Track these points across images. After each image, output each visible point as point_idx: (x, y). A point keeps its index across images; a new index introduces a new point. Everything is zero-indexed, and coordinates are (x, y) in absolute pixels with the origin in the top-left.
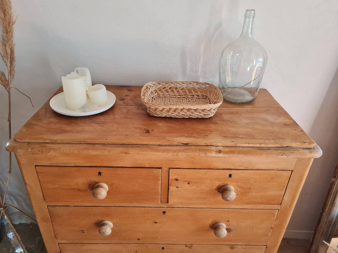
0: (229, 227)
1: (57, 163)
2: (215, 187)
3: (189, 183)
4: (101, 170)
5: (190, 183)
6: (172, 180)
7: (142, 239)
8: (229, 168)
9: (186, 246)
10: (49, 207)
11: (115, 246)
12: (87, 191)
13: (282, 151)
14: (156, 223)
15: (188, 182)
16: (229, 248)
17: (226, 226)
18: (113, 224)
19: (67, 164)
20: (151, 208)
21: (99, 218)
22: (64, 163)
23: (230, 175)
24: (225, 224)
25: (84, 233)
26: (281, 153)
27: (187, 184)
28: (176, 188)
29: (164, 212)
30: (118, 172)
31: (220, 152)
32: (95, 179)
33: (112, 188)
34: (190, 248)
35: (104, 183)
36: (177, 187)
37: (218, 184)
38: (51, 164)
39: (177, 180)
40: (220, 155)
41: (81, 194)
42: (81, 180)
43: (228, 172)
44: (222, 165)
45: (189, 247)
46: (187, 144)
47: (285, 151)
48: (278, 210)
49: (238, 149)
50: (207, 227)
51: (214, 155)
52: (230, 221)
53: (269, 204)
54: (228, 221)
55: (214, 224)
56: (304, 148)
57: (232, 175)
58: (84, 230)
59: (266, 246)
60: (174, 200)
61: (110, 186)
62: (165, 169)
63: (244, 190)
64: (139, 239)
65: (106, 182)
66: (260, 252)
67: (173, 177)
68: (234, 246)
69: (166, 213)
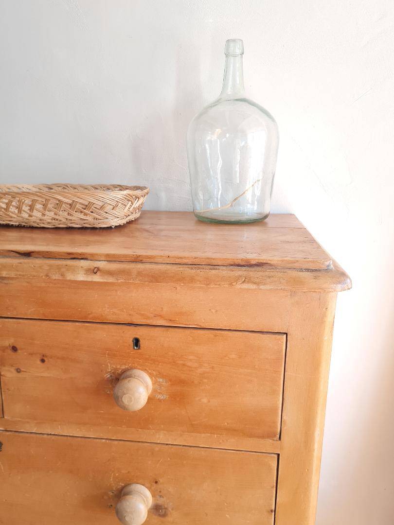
0: (161, 501)
2: (107, 376)
3: (43, 361)
5: (45, 359)
6: (4, 349)
8: (128, 320)
13: (245, 273)
15: (41, 357)
17: (153, 496)
23: (137, 342)
24: (149, 489)
26: (240, 276)
27: (39, 362)
28: (15, 372)
31: (95, 271)
36: (18, 371)
37: (111, 366)
39: (14, 349)
40: (97, 278)
43: (131, 333)
44: (114, 313)
46: (28, 254)
47: (253, 273)
48: (278, 455)
49: (140, 266)
50: (106, 497)
51: (81, 277)
52: (161, 480)
53: (251, 436)
54: (156, 482)
55: (123, 488)
56: (301, 270)
57: (141, 342)
60: (14, 408)
63: (176, 387)
67: (4, 342)
69: (3, 448)
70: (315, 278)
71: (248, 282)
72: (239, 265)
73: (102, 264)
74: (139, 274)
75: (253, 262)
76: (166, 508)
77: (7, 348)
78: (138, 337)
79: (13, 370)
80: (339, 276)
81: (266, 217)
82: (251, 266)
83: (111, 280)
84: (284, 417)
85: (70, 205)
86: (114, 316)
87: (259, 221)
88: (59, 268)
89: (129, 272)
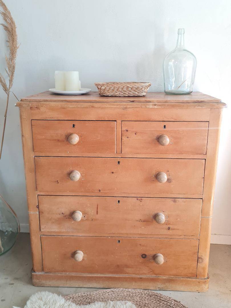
0: (169, 177)
1: (46, 118)
2: (155, 138)
3: (136, 134)
4: (75, 123)
6: (124, 131)
7: (102, 190)
8: (163, 120)
9: (137, 199)
10: (35, 157)
11: (81, 199)
12: (63, 141)
14: (113, 173)
15: (135, 133)
16: (173, 202)
17: (167, 176)
18: (81, 174)
19: (52, 118)
21: (71, 168)
22: (50, 118)
23: (165, 126)
24: (166, 174)
25: (59, 184)
26: (197, 105)
27: (134, 134)
29: (119, 162)
30: (86, 124)
31: (155, 105)
32: (70, 131)
33: (81, 139)
34: (141, 201)
35: (76, 134)
36: (128, 137)
37: (157, 134)
38: (41, 118)
39: (127, 131)
40: (156, 107)
41: (60, 144)
42: (61, 132)
43: (163, 124)
45: (139, 200)
46: (133, 101)
47: (200, 104)
48: (205, 159)
49: (167, 103)
50: (152, 178)
51: (151, 107)
52: (170, 171)
53: (197, 154)
54: (168, 171)
56: (213, 103)
58: (59, 180)
59: (202, 199)
60: (125, 150)
61: (80, 136)
62: (119, 121)
63: (176, 140)
64: (100, 191)
65: (78, 134)
66: (198, 205)
67: (124, 129)
68: (176, 199)
69: (120, 163)
70: (218, 104)
71: (199, 106)
72: (195, 102)
73: (156, 103)
74: (168, 105)
75: (200, 101)
76: (171, 180)
77: (125, 130)
78: (165, 125)
79: (126, 137)
80: (224, 104)
81: (191, 92)
83: (160, 107)
84: (207, 147)
86: (159, 119)
87: (189, 94)
88: (144, 104)
89: (165, 105)
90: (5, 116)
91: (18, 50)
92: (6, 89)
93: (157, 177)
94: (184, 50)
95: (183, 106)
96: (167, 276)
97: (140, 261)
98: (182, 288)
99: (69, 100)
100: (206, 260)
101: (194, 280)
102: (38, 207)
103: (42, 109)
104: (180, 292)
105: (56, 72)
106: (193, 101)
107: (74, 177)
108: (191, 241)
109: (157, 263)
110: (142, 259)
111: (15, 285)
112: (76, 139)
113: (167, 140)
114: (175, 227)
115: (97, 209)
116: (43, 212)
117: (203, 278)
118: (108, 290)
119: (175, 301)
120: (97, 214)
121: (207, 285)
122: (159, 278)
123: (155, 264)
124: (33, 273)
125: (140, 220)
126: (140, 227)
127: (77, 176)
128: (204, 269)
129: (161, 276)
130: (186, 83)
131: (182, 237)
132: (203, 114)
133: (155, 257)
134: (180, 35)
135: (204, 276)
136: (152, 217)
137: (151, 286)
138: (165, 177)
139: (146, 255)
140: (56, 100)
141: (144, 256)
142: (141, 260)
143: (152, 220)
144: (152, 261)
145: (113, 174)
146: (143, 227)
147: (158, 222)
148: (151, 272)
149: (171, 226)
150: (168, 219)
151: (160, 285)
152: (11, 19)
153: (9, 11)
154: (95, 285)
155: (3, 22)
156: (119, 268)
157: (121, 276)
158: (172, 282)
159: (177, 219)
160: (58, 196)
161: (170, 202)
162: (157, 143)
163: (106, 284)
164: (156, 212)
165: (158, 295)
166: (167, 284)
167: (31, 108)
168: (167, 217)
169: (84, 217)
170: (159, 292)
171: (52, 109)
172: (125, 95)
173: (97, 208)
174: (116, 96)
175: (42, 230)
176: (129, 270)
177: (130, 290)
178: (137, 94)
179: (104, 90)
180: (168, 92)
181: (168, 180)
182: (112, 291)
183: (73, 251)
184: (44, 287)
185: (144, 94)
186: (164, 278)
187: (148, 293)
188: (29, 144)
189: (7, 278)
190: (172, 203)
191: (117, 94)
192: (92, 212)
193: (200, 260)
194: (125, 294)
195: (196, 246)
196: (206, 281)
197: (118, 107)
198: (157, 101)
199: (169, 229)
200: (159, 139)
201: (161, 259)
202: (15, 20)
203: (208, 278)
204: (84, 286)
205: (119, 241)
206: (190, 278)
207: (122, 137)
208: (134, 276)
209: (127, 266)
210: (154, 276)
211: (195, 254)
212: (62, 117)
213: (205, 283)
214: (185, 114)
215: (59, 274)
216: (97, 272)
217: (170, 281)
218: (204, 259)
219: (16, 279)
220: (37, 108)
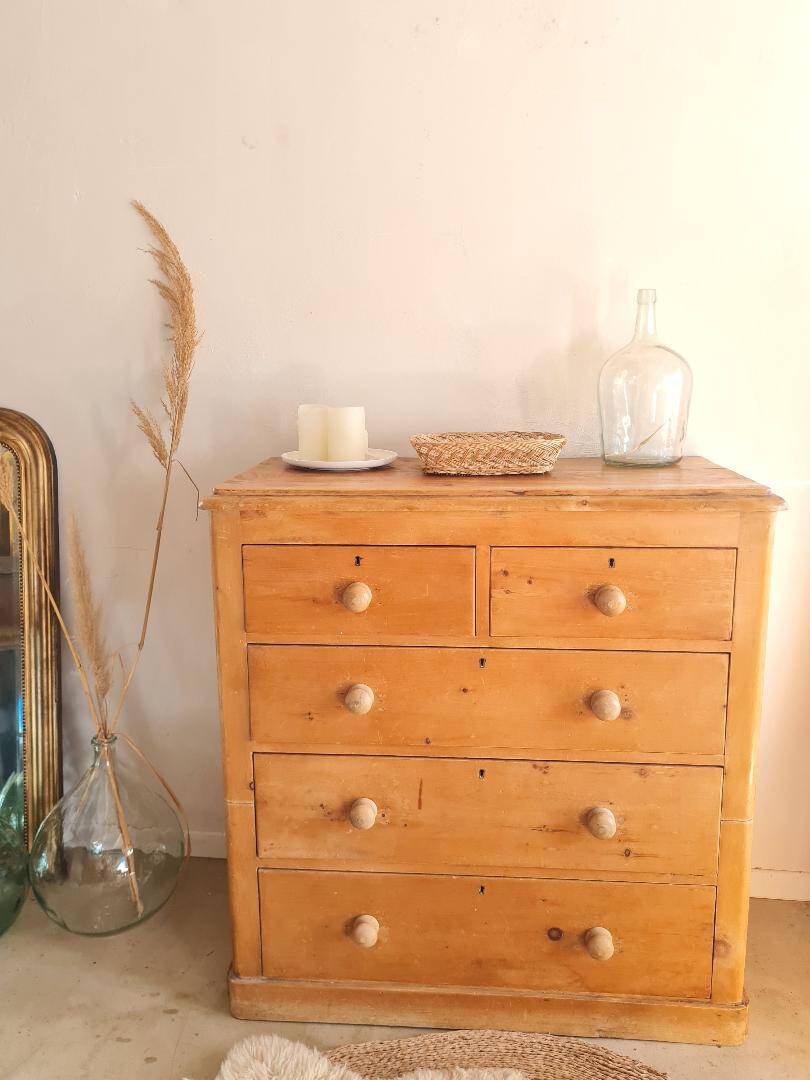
0: (626, 704)
1: (284, 539)
2: (584, 592)
3: (530, 582)
4: (362, 552)
5: (532, 581)
6: (497, 574)
7: (434, 740)
8: (607, 544)
9: (535, 767)
10: (250, 646)
11: (375, 765)
12: (329, 603)
13: (704, 500)
14: (465, 690)
15: (528, 578)
16: (637, 775)
17: (620, 700)
18: (376, 694)
19: (300, 539)
20: (454, 650)
21: (347, 676)
22: (294, 539)
23: (612, 561)
24: (617, 694)
25: (314, 721)
26: (701, 503)
27: (526, 584)
28: (505, 594)
29: (482, 661)
30: (393, 556)
31: (585, 503)
32: (348, 574)
33: (378, 596)
34: (545, 773)
35: (364, 582)
36: (508, 592)
37: (589, 583)
38: (270, 540)
39: (506, 573)
40: (587, 509)
41: (318, 610)
42: (322, 577)
43: (607, 554)
44: (594, 539)
45: (541, 769)
46: (523, 494)
47: (711, 500)
48: (729, 654)
49: (619, 498)
50: (577, 705)
51: (573, 508)
52: (628, 685)
53: (705, 638)
54: (623, 687)
55: (593, 694)
56: (748, 496)
57: (616, 563)
58: (312, 710)
59: (722, 767)
60: (501, 626)
61: (376, 590)
62: (483, 548)
63: (644, 599)
64: (428, 742)
65: (368, 582)
66: (711, 786)
67: (498, 567)
68: (647, 767)
69: (486, 664)
70: (761, 501)
71: (709, 507)
72: (697, 495)
73: (588, 498)
74: (621, 504)
75: (710, 492)
76: (630, 711)
77: (499, 572)
78: (612, 557)
79: (503, 591)
80: (779, 500)
81: (680, 459)
82: (708, 495)
83: (599, 510)
84: (734, 619)
85: (513, 454)
86: (596, 541)
87: (672, 464)
88: (554, 502)
89: (610, 504)
90: (159, 528)
91: (196, 349)
92: (161, 457)
93: (592, 702)
94: (659, 347)
95: (664, 507)
96: (623, 995)
97: (544, 950)
98: (669, 1035)
99: (347, 492)
100: (739, 948)
101: (704, 1008)
102: (253, 786)
103: (274, 516)
104: (664, 1045)
105: (302, 408)
106: (691, 493)
107: (357, 703)
108: (691, 890)
109: (595, 955)
110: (550, 942)
111: (180, 1014)
112: (363, 597)
113: (620, 601)
114: (646, 849)
115: (420, 794)
116: (266, 802)
117: (730, 1003)
118: (451, 1036)
119: (649, 1070)
120: (420, 808)
121: (743, 1024)
122: (599, 1000)
123: (586, 959)
124: (233, 981)
125: (543, 828)
126: (545, 849)
127: (366, 699)
128: (732, 974)
129: (606, 994)
130: (664, 435)
131: (664, 879)
132: (719, 527)
133: (587, 938)
134: (643, 306)
135: (734, 997)
136: (576, 818)
137: (576, 1023)
138: (614, 704)
139: (560, 932)
140: (309, 492)
141: (555, 934)
142: (547, 945)
143: (579, 827)
144: (578, 948)
145: (465, 695)
146: (551, 849)
147: (597, 834)
148: (576, 981)
149: (632, 846)
150: (623, 827)
151: (602, 1023)
152: (180, 268)
153: (175, 248)
154: (413, 1019)
155: (158, 275)
156: (482, 970)
157: (488, 992)
158: (641, 1013)
159: (650, 826)
160: (313, 757)
161: (630, 775)
162: (591, 606)
163: (445, 1016)
164: (588, 805)
165: (599, 1053)
166: (625, 1021)
167: (242, 513)
168: (622, 818)
169: (384, 816)
170: (601, 1043)
171: (300, 516)
172: (493, 471)
173: (421, 790)
174: (468, 476)
175: (262, 854)
176: (512, 975)
177: (514, 1035)
178: (526, 467)
179: (438, 458)
180: (613, 459)
181: (624, 711)
182: (463, 1038)
183: (350, 916)
184: (263, 1023)
185: (548, 469)
186: (615, 1000)
187: (568, 1045)
188: (234, 610)
189: (158, 994)
190: (636, 778)
191: (474, 468)
192: (404, 802)
193: (721, 949)
194: (502, 1046)
195: (707, 907)
196: (738, 1012)
197: (481, 508)
198: (590, 491)
199: (627, 853)
200: (596, 598)
201: (606, 943)
202: (191, 269)
203: (745, 1003)
204: (381, 1021)
205: (482, 888)
206: (691, 1002)
207: (493, 590)
208: (525, 992)
209: (505, 964)
210: (583, 995)
211: (704, 929)
212: (324, 536)
213: (737, 1016)
214: (669, 527)
215: (310, 985)
216: (418, 981)
217: (633, 1010)
218: (733, 947)
219: (184, 996)
220: (260, 513)
